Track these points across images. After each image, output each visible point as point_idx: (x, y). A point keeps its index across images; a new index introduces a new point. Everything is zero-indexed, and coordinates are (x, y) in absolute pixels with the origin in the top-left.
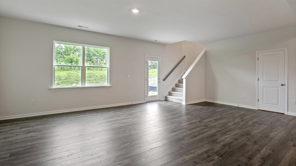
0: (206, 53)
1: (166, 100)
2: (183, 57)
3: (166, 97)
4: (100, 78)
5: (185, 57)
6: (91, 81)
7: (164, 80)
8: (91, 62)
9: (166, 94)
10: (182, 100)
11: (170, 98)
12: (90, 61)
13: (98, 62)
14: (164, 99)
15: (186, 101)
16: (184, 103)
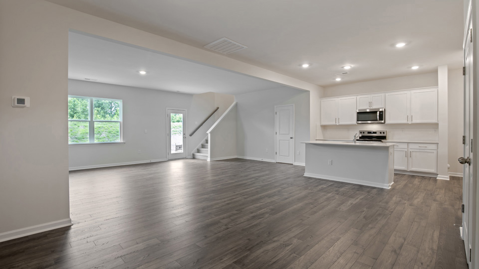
0: (236, 105)
1: (194, 158)
2: (215, 108)
3: (193, 155)
4: (115, 135)
5: (218, 108)
6: (101, 139)
7: (191, 135)
8: (100, 109)
9: (194, 151)
10: (207, 157)
11: (198, 155)
12: (99, 107)
13: (113, 109)
14: (191, 157)
15: (211, 157)
16: (209, 160)
